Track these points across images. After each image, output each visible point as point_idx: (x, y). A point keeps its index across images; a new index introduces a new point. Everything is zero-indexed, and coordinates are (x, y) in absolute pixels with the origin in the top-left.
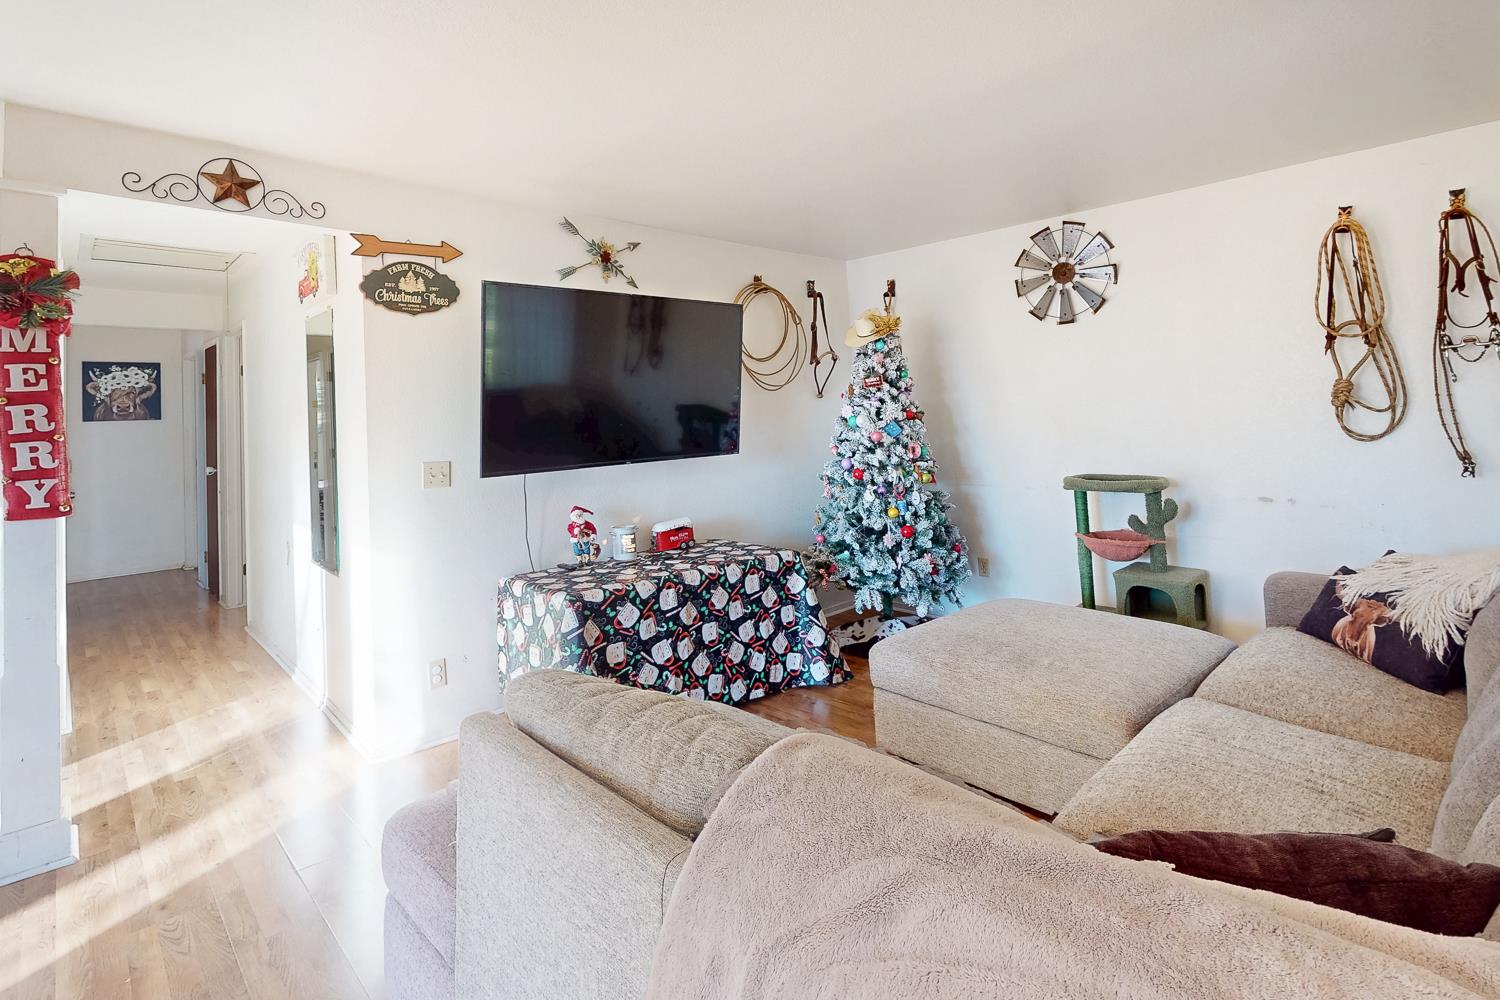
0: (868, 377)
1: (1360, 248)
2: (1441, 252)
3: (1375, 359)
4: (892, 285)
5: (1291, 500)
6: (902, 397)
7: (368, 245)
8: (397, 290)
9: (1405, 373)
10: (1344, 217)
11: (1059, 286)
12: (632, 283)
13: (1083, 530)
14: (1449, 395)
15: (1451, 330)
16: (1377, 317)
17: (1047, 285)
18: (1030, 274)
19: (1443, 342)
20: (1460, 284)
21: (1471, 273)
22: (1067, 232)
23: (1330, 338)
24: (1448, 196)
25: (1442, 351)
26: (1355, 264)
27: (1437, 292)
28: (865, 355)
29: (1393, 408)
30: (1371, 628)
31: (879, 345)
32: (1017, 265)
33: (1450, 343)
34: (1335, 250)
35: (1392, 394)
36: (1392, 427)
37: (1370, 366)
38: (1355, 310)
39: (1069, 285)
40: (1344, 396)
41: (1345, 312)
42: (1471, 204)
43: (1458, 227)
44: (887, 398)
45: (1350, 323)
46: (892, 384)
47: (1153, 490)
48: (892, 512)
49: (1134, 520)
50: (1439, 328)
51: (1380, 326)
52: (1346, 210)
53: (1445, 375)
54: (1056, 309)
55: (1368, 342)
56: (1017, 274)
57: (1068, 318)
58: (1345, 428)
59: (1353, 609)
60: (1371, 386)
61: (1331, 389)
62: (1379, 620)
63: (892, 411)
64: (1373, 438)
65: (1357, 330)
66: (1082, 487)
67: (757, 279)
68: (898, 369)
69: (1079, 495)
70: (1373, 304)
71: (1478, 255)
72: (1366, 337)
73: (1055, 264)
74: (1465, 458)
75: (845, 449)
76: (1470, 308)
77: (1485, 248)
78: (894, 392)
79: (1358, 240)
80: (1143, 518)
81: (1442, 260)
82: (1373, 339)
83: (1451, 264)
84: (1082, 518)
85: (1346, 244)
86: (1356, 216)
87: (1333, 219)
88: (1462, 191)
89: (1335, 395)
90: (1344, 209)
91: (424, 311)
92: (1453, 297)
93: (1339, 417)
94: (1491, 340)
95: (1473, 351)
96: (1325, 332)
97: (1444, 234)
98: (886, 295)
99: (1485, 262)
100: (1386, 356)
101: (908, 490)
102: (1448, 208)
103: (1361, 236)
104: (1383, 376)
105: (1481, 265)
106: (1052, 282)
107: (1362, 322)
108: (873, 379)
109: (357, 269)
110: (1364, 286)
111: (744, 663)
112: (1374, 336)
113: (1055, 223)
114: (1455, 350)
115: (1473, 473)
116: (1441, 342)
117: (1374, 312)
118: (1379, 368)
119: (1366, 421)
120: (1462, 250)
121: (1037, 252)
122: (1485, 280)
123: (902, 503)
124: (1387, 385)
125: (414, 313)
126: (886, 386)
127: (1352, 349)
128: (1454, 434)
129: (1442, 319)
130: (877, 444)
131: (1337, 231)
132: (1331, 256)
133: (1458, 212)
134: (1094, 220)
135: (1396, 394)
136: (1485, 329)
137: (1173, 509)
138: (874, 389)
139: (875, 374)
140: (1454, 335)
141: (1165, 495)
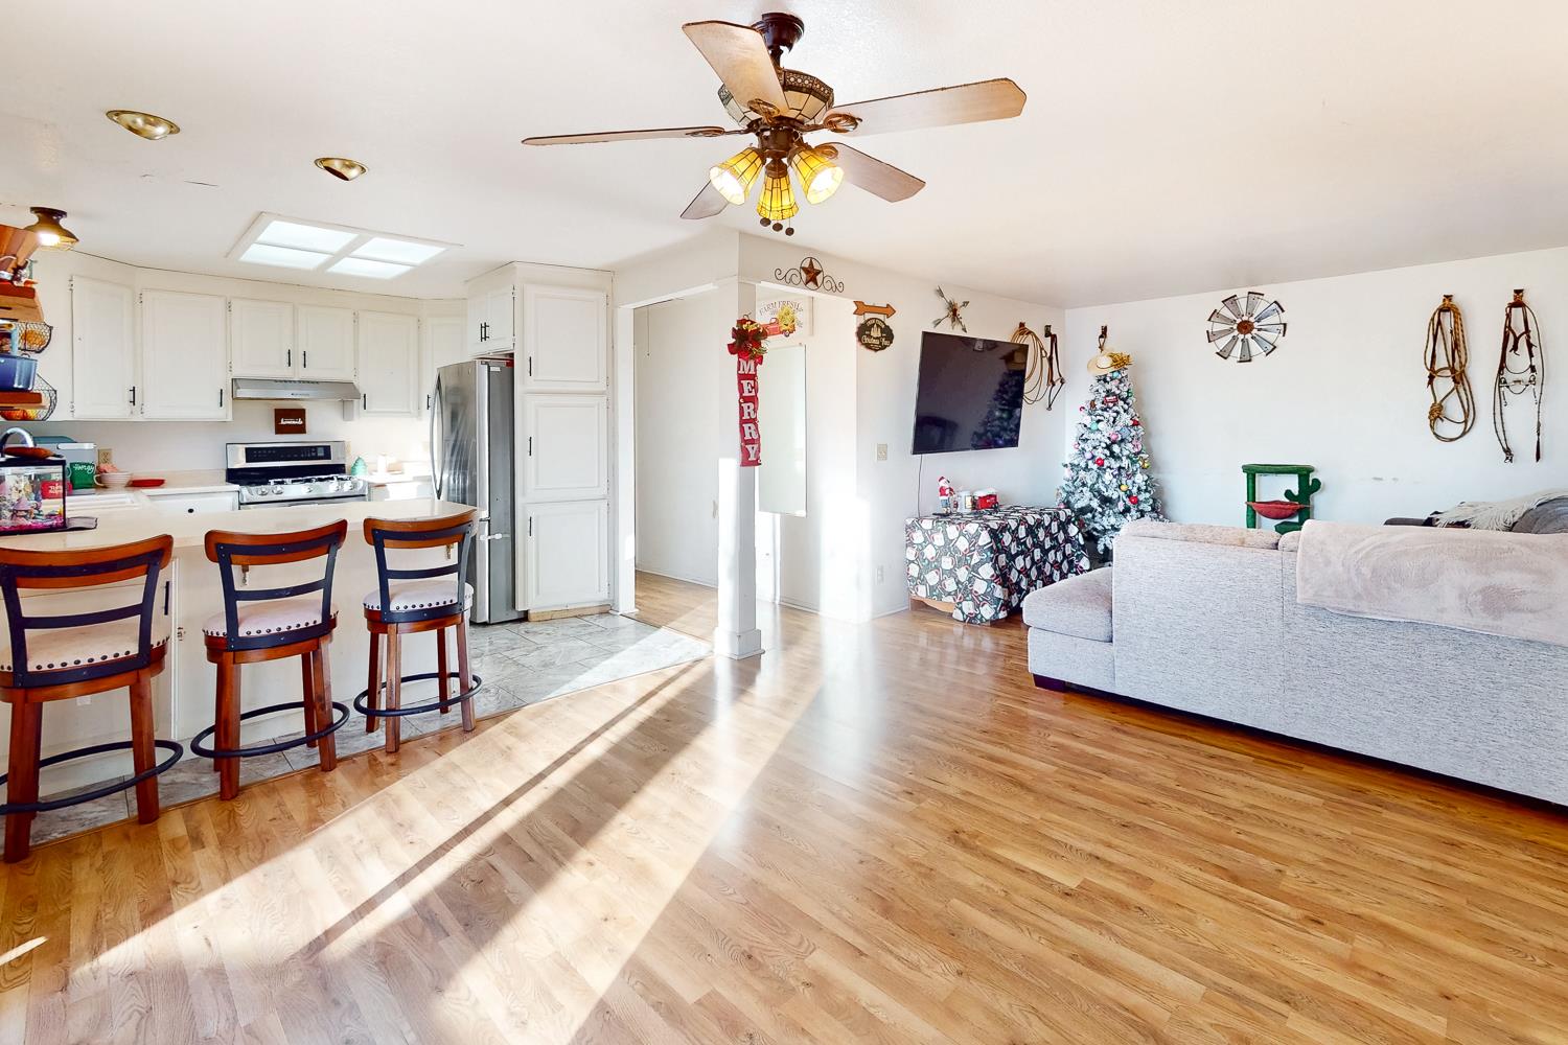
0: (1108, 396)
1: (1455, 322)
2: (1506, 327)
3: (1458, 392)
4: (1105, 330)
5: (1394, 479)
6: (1131, 410)
7: (861, 308)
8: (869, 336)
9: (1475, 400)
10: (1447, 302)
11: (1241, 336)
12: (964, 330)
13: (1251, 499)
14: (1501, 414)
15: (1507, 375)
16: (1462, 366)
17: (1232, 335)
18: (1219, 327)
19: (1501, 382)
20: (1515, 348)
21: (1522, 342)
22: (1251, 300)
23: (1431, 378)
24: (1513, 293)
25: (1500, 387)
26: (1451, 332)
27: (1501, 351)
28: (1105, 381)
29: (1466, 422)
31: (1115, 374)
32: (1209, 320)
33: (1505, 382)
34: (1439, 323)
35: (1467, 415)
36: (1464, 433)
37: (1455, 395)
38: (1448, 361)
39: (1248, 336)
40: (1437, 413)
41: (1441, 362)
42: (1526, 299)
43: (1517, 312)
44: (1122, 411)
45: (1445, 368)
46: (1124, 400)
47: (1303, 473)
48: (1124, 488)
49: (1288, 494)
50: (1499, 372)
51: (1463, 371)
52: (1448, 297)
53: (1500, 401)
54: (1237, 351)
55: (1455, 381)
56: (1208, 326)
57: (1246, 358)
58: (1435, 434)
60: (1454, 408)
61: (1429, 410)
63: (1125, 419)
64: (1451, 440)
65: (1448, 373)
66: (1252, 472)
67: (1022, 325)
68: (1128, 392)
69: (1250, 476)
70: (1460, 357)
71: (1527, 331)
72: (1454, 378)
73: (1239, 321)
74: (1507, 451)
75: (1088, 447)
76: (1519, 361)
77: (1532, 326)
78: (1126, 407)
79: (1455, 317)
80: (1296, 491)
81: (1505, 332)
82: (1458, 378)
83: (1511, 335)
84: (1251, 491)
85: (1447, 319)
86: (1455, 301)
87: (1440, 303)
88: (1521, 291)
89: (1431, 413)
90: (1447, 297)
91: (880, 349)
92: (1510, 355)
93: (1432, 427)
94: (1530, 381)
95: (1519, 388)
96: (1428, 373)
97: (1509, 316)
98: (1101, 337)
99: (1531, 334)
100: (1465, 390)
101: (1134, 474)
102: (1512, 301)
103: (1457, 314)
104: (1462, 402)
105: (1529, 337)
106: (1236, 333)
107: (1453, 370)
108: (1111, 398)
109: (855, 322)
110: (1456, 346)
111: (1018, 583)
112: (1459, 377)
113: (1242, 293)
114: (1508, 387)
115: (1511, 460)
116: (1500, 381)
117: (1461, 362)
118: (1460, 398)
119: (1447, 429)
120: (1519, 327)
121: (1226, 312)
122: (1530, 346)
123: (1130, 482)
124: (1463, 407)
125: (876, 350)
126: (1121, 403)
127: (1444, 384)
128: (1502, 438)
129: (1502, 367)
130: (1114, 442)
131: (1442, 310)
132: (1436, 326)
133: (1518, 303)
134: (1271, 292)
135: (1469, 413)
136: (1527, 376)
137: (1317, 485)
138: (1111, 405)
139: (1114, 394)
140: (1508, 376)
141: (1312, 476)
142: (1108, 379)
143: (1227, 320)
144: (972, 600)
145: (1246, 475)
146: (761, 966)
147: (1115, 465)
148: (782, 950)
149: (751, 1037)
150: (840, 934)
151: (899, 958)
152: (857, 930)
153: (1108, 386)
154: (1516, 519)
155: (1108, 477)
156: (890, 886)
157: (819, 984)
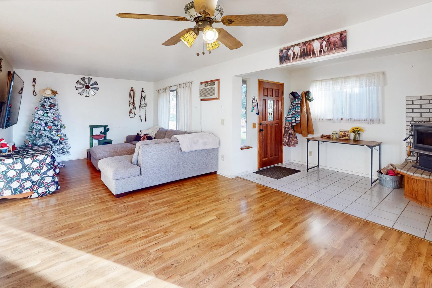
0: (51, 104)
1: (133, 93)
2: (141, 95)
3: (133, 108)
5: (122, 127)
9: (136, 110)
13: (91, 135)
14: (140, 113)
18: (79, 86)
20: (143, 100)
22: (89, 80)
24: (142, 89)
25: (140, 107)
26: (133, 95)
27: (140, 100)
30: (146, 138)
31: (53, 97)
32: (76, 83)
34: (131, 93)
36: (134, 117)
38: (132, 101)
39: (88, 89)
40: (130, 112)
45: (132, 103)
47: (105, 127)
48: (59, 136)
49: (101, 132)
51: (135, 104)
52: (132, 88)
53: (140, 110)
54: (85, 93)
56: (76, 85)
57: (87, 96)
59: (142, 136)
62: (146, 137)
63: (58, 112)
64: (132, 118)
66: (92, 127)
73: (85, 85)
74: (141, 120)
75: (43, 122)
76: (143, 102)
77: (145, 96)
80: (103, 132)
81: (141, 97)
84: (91, 133)
87: (130, 89)
93: (129, 115)
95: (143, 108)
96: (129, 103)
97: (142, 93)
100: (135, 108)
101: (62, 130)
103: (133, 91)
104: (134, 110)
106: (85, 88)
110: (133, 98)
113: (86, 78)
115: (142, 122)
117: (134, 102)
119: (132, 115)
120: (143, 96)
121: (82, 82)
122: (145, 99)
123: (61, 133)
126: (56, 107)
127: (132, 106)
128: (140, 117)
129: (140, 104)
130: (55, 120)
131: (131, 91)
132: (130, 95)
133: (143, 91)
134: (95, 79)
135: (135, 113)
136: (144, 105)
137: (108, 129)
138: (52, 107)
139: (53, 104)
140: (142, 105)
141: (107, 128)
142: (50, 98)
143: (82, 84)
144: (44, 186)
145: (90, 128)
146: (242, 273)
147: (56, 128)
148: (236, 268)
149: (268, 276)
150: (230, 255)
151: (239, 246)
152: (229, 251)
153: (50, 101)
154: (156, 132)
155: (54, 133)
156: (211, 243)
157: (248, 261)
